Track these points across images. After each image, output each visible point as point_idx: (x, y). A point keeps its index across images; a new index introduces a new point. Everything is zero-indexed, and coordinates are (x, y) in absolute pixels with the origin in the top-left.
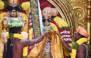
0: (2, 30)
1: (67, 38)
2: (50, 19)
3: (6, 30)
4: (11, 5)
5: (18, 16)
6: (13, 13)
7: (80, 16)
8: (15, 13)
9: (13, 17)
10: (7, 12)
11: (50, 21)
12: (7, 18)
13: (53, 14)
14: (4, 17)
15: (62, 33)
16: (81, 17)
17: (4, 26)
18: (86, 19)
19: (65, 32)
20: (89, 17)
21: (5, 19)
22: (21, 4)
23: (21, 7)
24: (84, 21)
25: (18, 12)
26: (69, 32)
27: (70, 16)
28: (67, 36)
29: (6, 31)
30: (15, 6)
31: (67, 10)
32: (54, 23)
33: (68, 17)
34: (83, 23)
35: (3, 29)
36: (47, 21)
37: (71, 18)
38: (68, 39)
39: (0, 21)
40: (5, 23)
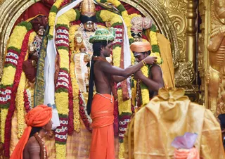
0: (75, 51)
2: (140, 33)
4: (86, 15)
6: (88, 26)
7: (178, 28)
8: (91, 25)
9: (89, 31)
11: (141, 36)
12: (80, 33)
13: (145, 26)
14: (77, 32)
16: (180, 29)
17: (78, 45)
18: (187, 32)
20: (191, 29)
21: (79, 35)
22: (100, 13)
23: (99, 17)
24: (183, 35)
25: (95, 24)
27: (166, 29)
29: (80, 51)
30: (91, 15)
31: (162, 20)
33: (163, 29)
34: (183, 38)
35: (75, 49)
37: (167, 31)
39: (71, 38)
40: (79, 40)
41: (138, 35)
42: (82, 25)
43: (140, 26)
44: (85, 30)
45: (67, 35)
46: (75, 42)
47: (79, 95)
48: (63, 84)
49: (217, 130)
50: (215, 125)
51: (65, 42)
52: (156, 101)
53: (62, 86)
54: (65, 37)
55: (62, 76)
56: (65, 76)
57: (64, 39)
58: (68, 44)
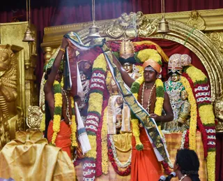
1: (203, 96)
2: (179, 71)
4: (122, 57)
5: (133, 71)
6: (125, 67)
8: (129, 67)
11: (180, 73)
15: (196, 90)
19: (200, 88)
22: (138, 54)
23: (137, 58)
25: (133, 65)
26: (206, 88)
28: (203, 94)
30: (128, 57)
32: (186, 76)
36: (175, 74)
37: (217, 67)
38: (204, 99)
39: (109, 81)
40: (113, 82)
43: (178, 63)
45: (102, 78)
47: (108, 137)
48: (90, 127)
49: (72, 173)
50: (70, 168)
51: (99, 86)
52: (13, 144)
53: (89, 129)
54: (98, 80)
55: (90, 119)
56: (94, 120)
57: (98, 83)
58: (102, 87)
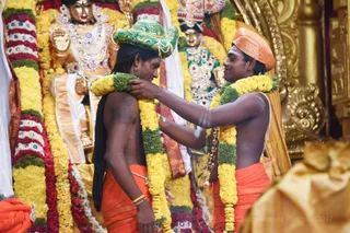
0: (52, 70)
2: (199, 23)
3: (64, 67)
5: (96, 21)
6: (79, 10)
7: (280, 9)
8: (87, 10)
9: (83, 23)
10: (58, 9)
11: (202, 29)
13: (210, 6)
16: (284, 12)
17: (59, 55)
18: (301, 18)
20: (308, 10)
21: (59, 33)
24: (292, 25)
25: (94, 6)
27: (255, 11)
29: (63, 70)
33: (248, 13)
34: (291, 31)
35: (52, 66)
36: (192, 31)
37: (257, 17)
39: (43, 39)
40: (61, 44)
41: (196, 28)
42: (64, 10)
43: (199, 7)
44: (74, 21)
45: (32, 32)
46: (53, 49)
47: (70, 171)
48: (31, 147)
51: (30, 51)
53: (31, 151)
54: (28, 37)
55: (27, 129)
56: (36, 129)
57: (27, 44)
58: (35, 54)
